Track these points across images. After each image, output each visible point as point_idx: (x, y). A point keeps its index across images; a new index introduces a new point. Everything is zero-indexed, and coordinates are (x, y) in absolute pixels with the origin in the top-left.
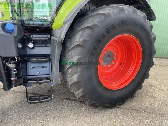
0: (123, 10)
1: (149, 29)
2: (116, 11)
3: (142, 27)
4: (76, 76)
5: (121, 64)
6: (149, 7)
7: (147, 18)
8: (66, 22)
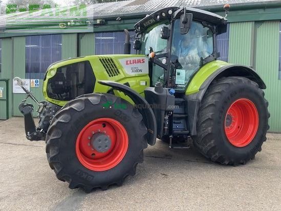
0: (240, 81)
1: (262, 96)
2: (236, 81)
3: (257, 94)
4: (210, 128)
5: (239, 127)
6: (259, 78)
7: (259, 87)
8: (203, 89)
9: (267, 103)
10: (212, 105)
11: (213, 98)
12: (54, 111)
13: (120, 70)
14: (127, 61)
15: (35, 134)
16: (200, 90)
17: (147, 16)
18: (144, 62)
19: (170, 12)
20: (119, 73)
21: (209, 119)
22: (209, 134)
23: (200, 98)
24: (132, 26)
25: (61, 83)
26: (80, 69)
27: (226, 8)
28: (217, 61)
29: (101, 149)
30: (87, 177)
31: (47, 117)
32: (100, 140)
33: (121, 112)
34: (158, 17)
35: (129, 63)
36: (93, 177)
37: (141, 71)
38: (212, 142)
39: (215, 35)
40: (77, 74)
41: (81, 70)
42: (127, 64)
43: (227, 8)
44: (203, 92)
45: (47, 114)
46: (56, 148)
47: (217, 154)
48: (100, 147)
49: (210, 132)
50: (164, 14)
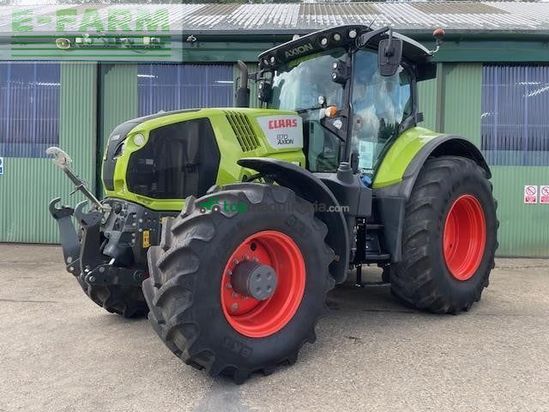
1: (489, 190)
5: (451, 245)
8: (409, 177)
9: (496, 203)
10: (427, 206)
11: (427, 194)
12: (141, 221)
13: (260, 139)
14: (270, 122)
15: (102, 269)
16: (405, 178)
17: (296, 38)
18: (295, 125)
19: (353, 34)
20: (259, 144)
21: (424, 231)
22: (424, 258)
23: (407, 193)
24: (255, 56)
25: (150, 162)
26: (190, 135)
27: (437, 35)
28: (417, 128)
29: (260, 292)
30: (241, 350)
31: (125, 232)
32: (259, 276)
33: (296, 218)
34: (324, 41)
35: (273, 125)
36: (251, 349)
37: (291, 141)
38: (428, 272)
39: (414, 81)
40: (184, 143)
41: (192, 137)
42: (271, 127)
43: (439, 35)
44: (411, 182)
45: (125, 228)
46: (188, 293)
47: (434, 294)
48: (258, 289)
49: (425, 254)
50: (337, 37)
